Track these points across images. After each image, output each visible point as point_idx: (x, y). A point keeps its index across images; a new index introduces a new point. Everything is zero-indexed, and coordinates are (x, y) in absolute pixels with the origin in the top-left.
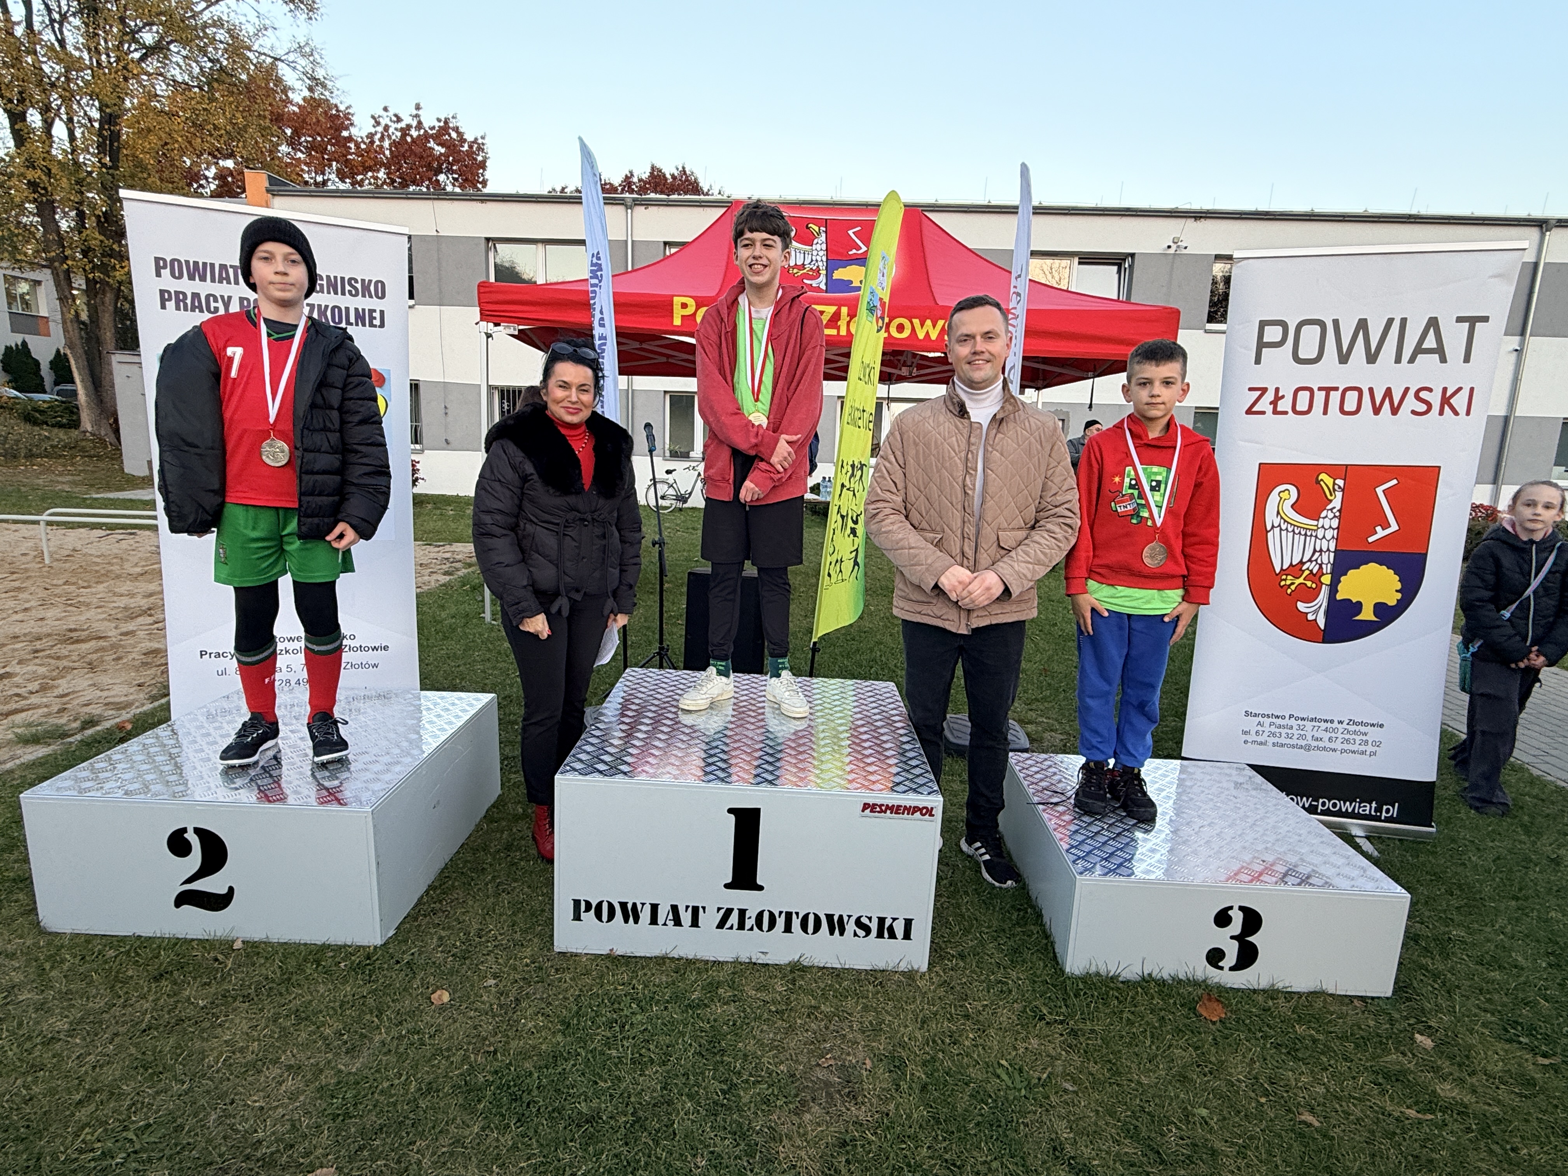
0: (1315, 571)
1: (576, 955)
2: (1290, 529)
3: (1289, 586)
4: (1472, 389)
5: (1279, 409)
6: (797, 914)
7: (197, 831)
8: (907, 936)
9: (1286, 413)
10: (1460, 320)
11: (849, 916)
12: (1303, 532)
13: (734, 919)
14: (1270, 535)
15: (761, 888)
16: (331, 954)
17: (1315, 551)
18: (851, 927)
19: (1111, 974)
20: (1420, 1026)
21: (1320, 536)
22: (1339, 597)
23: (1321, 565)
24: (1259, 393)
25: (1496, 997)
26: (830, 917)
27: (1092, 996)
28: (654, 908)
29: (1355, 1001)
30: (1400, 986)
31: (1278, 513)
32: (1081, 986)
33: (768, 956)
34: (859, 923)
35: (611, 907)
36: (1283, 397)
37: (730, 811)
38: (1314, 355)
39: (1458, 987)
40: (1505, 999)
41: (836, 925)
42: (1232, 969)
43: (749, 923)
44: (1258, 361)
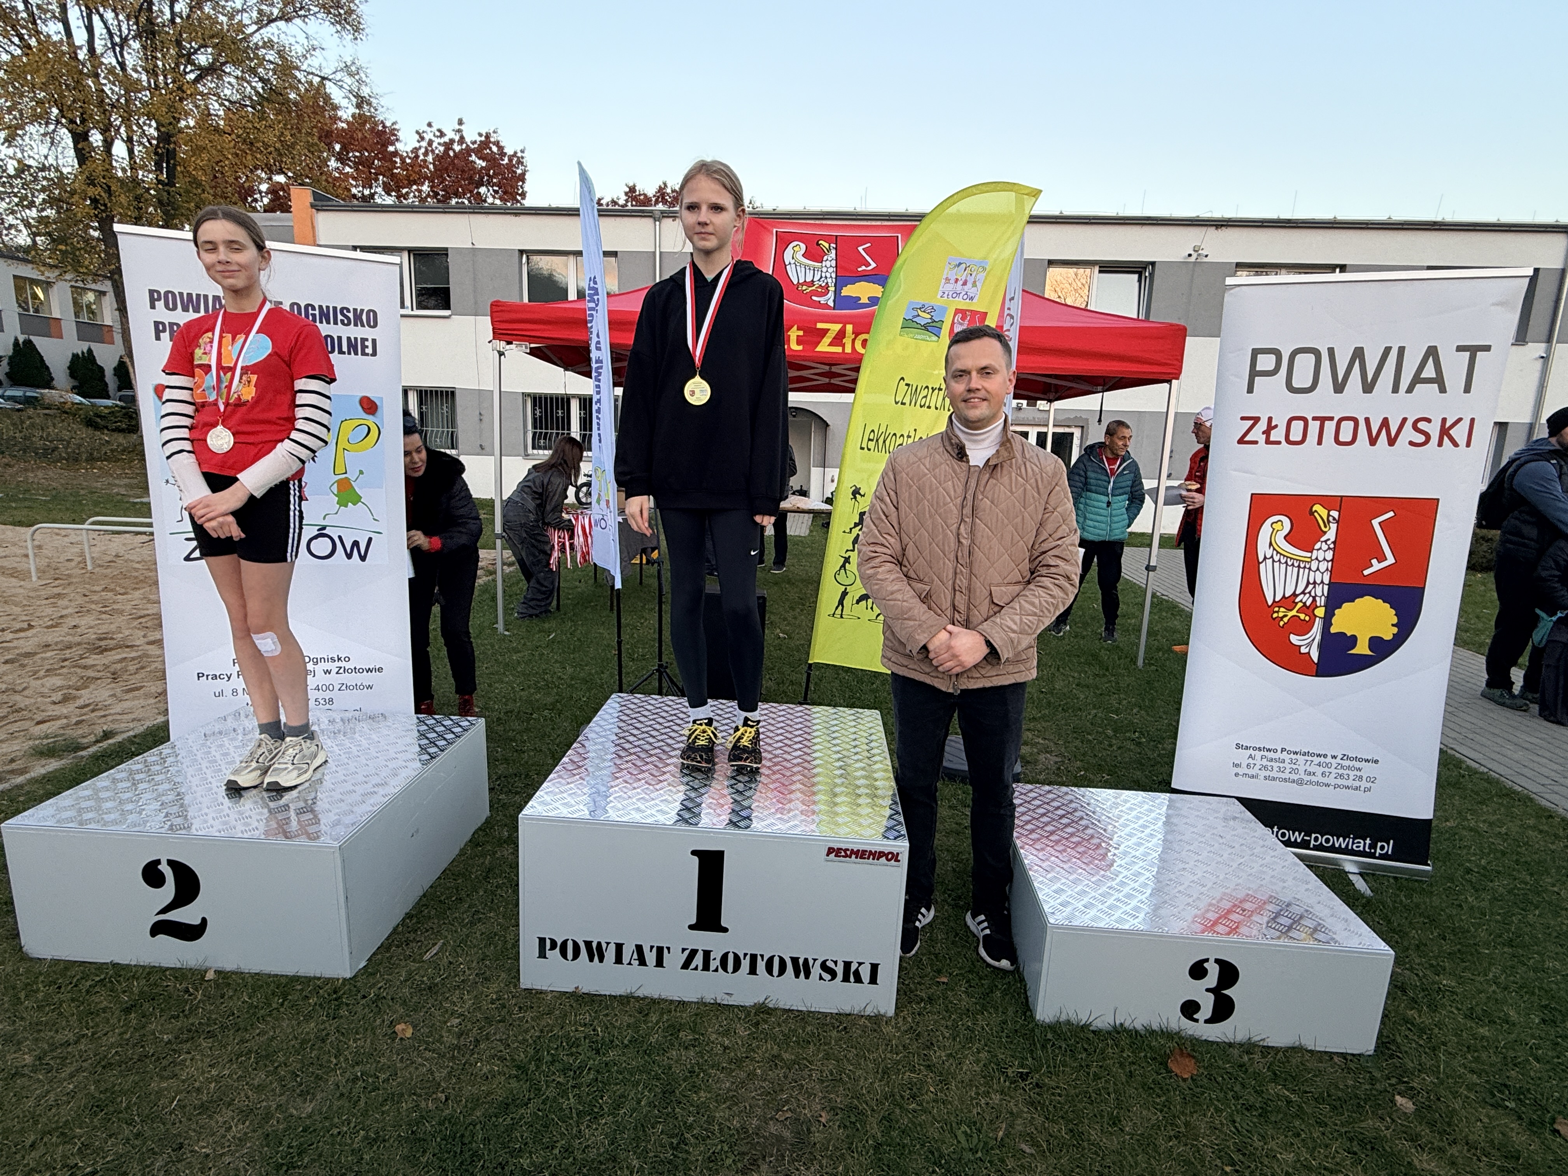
0: (1308, 604)
1: (541, 992)
2: (1283, 561)
3: (1282, 618)
4: (1472, 421)
5: (1272, 439)
6: (762, 956)
7: (171, 863)
8: (873, 980)
9: (1279, 443)
10: (1460, 349)
11: (815, 960)
12: (1296, 564)
13: (699, 960)
14: (1262, 566)
15: (725, 930)
16: (299, 987)
17: (1308, 583)
18: (816, 970)
19: (1083, 1022)
20: (1402, 1087)
21: (1314, 568)
22: (1333, 630)
23: (1314, 598)
24: (1251, 422)
25: (1484, 1056)
26: (795, 960)
27: (1060, 1047)
28: (619, 947)
29: (1336, 1059)
30: (1384, 1042)
31: (1271, 544)
32: (1050, 1036)
33: (733, 998)
34: (824, 966)
35: (576, 945)
36: (1276, 426)
37: (694, 853)
38: (1308, 384)
39: (1444, 1044)
40: (1494, 1058)
41: (802, 968)
42: (1207, 1021)
43: (714, 964)
44: (1250, 390)
